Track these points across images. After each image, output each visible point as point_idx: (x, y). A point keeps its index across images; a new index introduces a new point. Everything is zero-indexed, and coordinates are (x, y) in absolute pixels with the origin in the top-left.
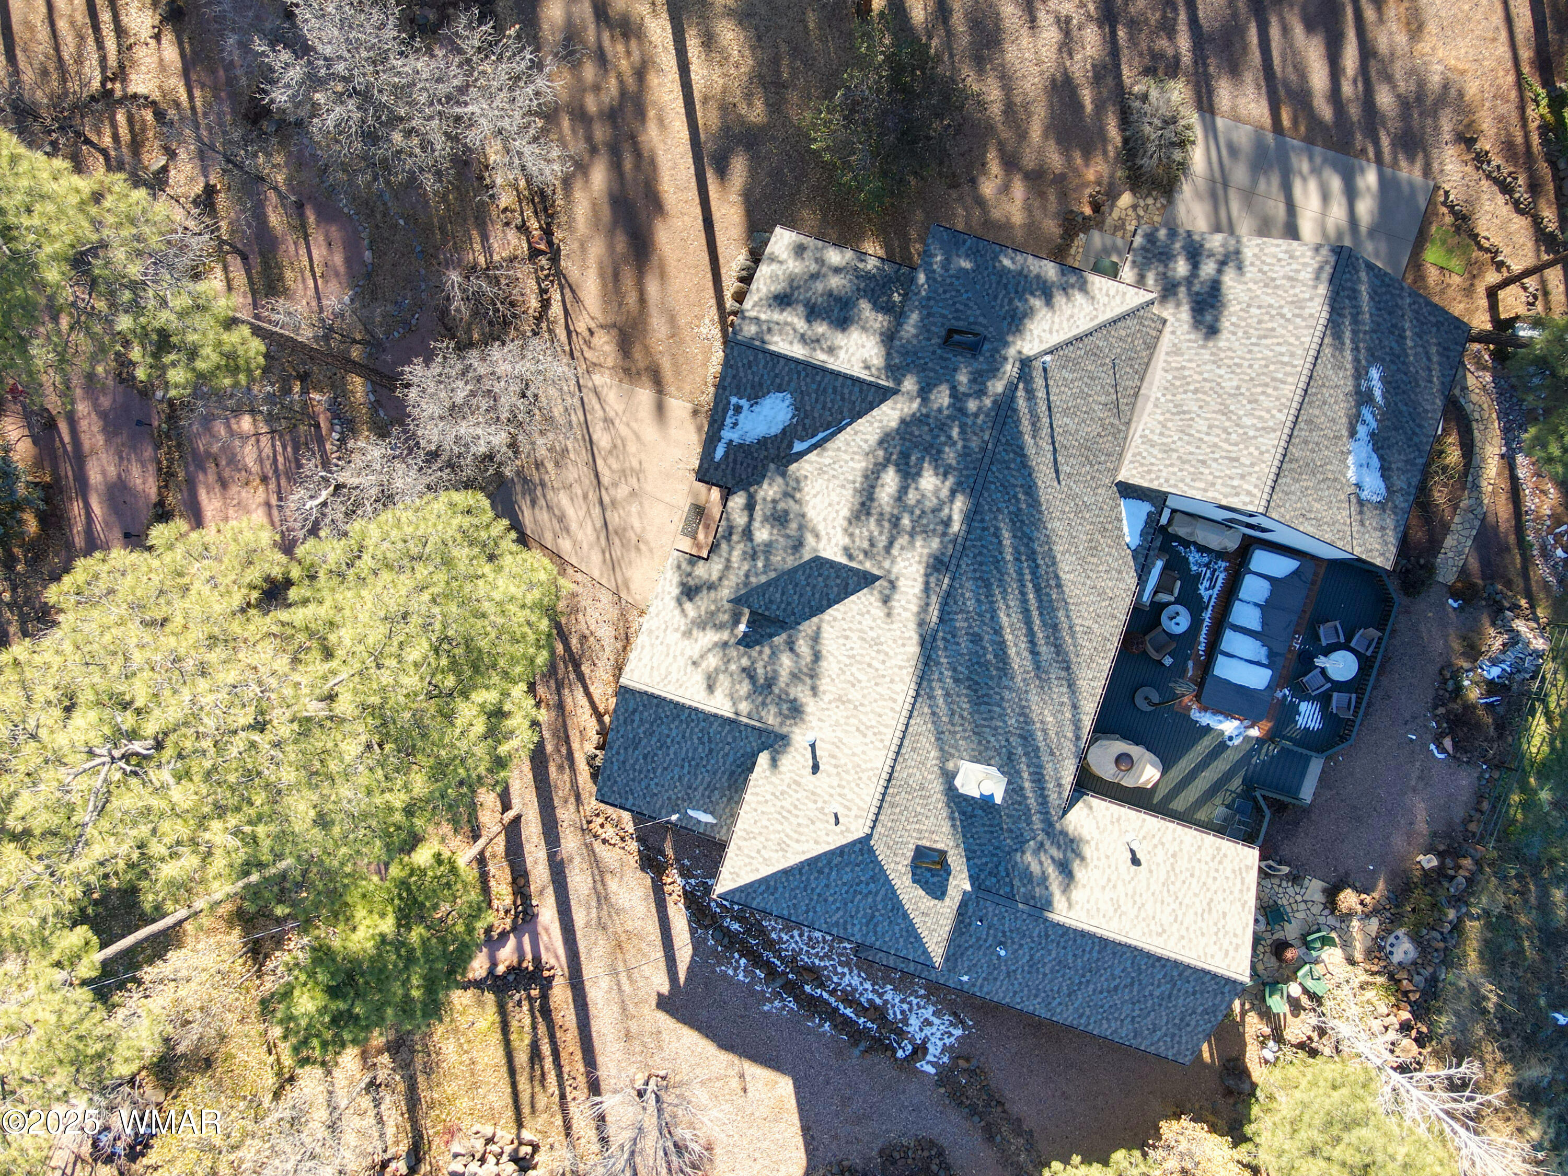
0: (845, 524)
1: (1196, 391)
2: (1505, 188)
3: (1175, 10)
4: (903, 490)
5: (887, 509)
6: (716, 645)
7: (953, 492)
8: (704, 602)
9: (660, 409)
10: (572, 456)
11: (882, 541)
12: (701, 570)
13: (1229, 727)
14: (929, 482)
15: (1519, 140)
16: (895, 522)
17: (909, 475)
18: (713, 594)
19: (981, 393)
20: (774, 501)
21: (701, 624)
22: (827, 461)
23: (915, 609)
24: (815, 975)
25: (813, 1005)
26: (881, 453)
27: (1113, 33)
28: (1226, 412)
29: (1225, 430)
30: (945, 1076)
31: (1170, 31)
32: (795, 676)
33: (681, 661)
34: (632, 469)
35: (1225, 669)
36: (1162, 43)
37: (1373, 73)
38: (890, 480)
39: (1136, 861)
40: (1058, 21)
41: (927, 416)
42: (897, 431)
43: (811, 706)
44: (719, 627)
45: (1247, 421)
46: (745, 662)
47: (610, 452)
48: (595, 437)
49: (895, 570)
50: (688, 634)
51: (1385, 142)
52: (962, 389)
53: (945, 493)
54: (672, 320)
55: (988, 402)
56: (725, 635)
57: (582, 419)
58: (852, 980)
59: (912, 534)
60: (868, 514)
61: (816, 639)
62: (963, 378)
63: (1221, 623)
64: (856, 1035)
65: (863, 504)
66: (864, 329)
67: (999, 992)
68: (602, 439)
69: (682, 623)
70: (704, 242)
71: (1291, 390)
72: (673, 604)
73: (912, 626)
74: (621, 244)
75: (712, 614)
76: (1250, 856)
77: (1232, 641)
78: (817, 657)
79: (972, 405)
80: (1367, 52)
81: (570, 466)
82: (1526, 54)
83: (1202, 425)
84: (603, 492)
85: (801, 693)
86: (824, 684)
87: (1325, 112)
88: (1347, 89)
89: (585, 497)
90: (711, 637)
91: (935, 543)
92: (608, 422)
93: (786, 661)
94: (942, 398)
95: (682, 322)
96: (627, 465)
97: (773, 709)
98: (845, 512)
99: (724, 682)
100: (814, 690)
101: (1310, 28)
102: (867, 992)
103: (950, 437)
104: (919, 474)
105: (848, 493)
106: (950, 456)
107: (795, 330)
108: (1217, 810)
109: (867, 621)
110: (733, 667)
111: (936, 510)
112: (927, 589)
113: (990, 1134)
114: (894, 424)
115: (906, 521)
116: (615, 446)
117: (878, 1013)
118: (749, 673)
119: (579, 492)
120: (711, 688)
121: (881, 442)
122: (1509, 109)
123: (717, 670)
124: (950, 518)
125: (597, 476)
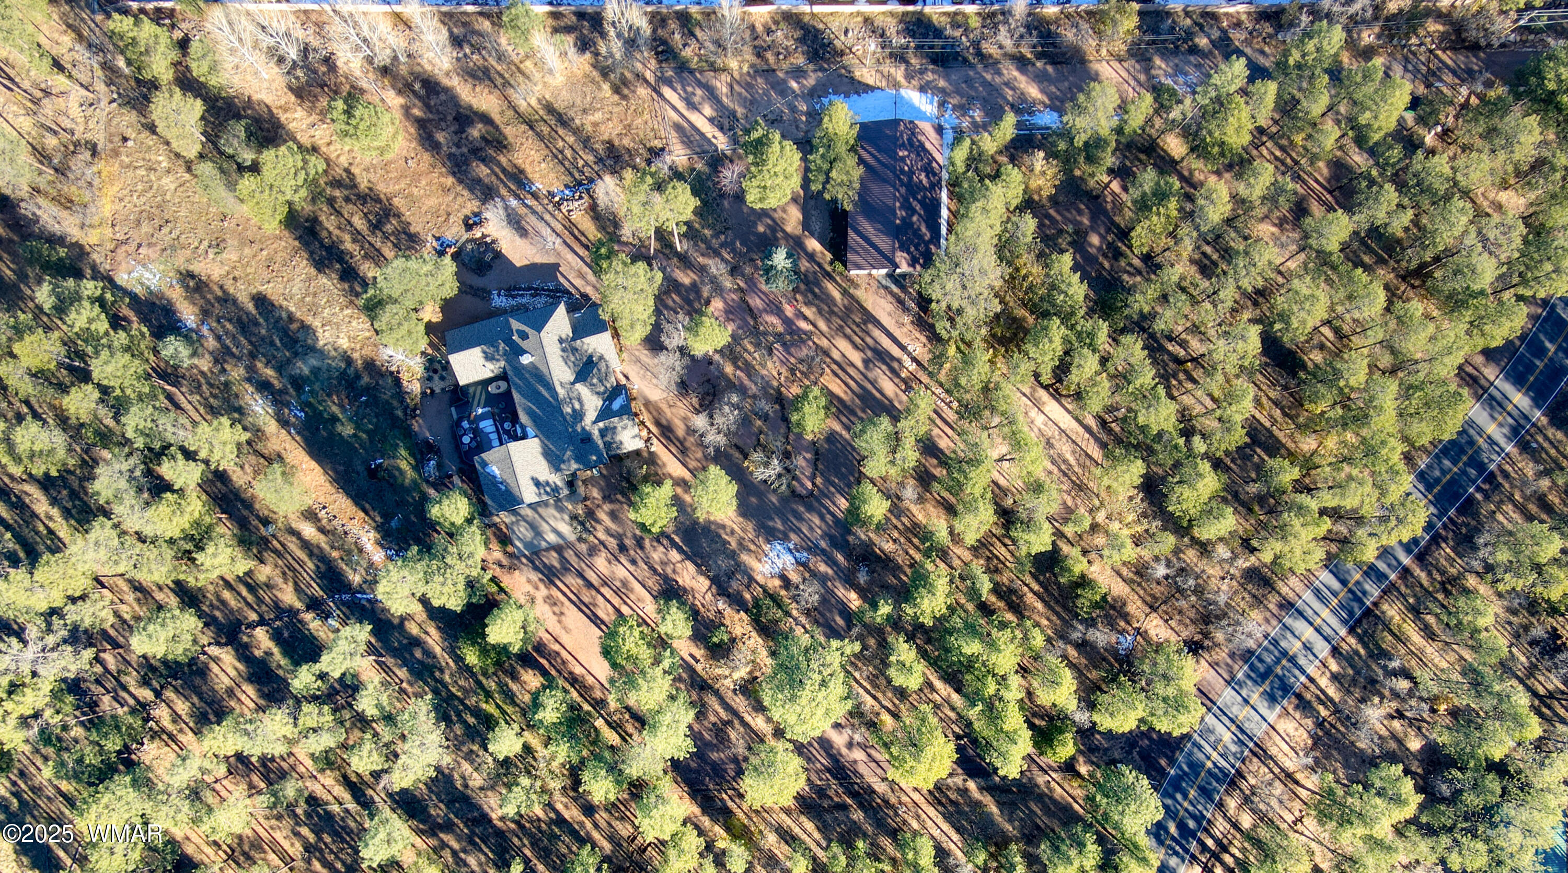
0: (581, 392)
4: (573, 406)
5: (574, 400)
11: (571, 393)
13: (480, 411)
14: (569, 410)
16: (571, 398)
17: (574, 410)
20: (601, 390)
22: (596, 405)
23: (557, 386)
24: (533, 296)
25: (529, 289)
26: (584, 412)
30: (490, 293)
35: (490, 422)
49: (565, 390)
53: (562, 410)
58: (524, 300)
59: (565, 397)
60: (577, 397)
61: (574, 367)
63: (498, 431)
64: (515, 289)
65: (580, 399)
67: (493, 320)
71: (517, 471)
73: (556, 383)
74: (664, 422)
76: (461, 383)
77: (493, 429)
91: (558, 399)
98: (583, 395)
102: (519, 300)
105: (586, 400)
108: (471, 390)
109: (565, 378)
111: (562, 405)
112: (557, 391)
113: (471, 287)
114: (585, 418)
115: (568, 400)
117: (514, 297)
121: (586, 414)
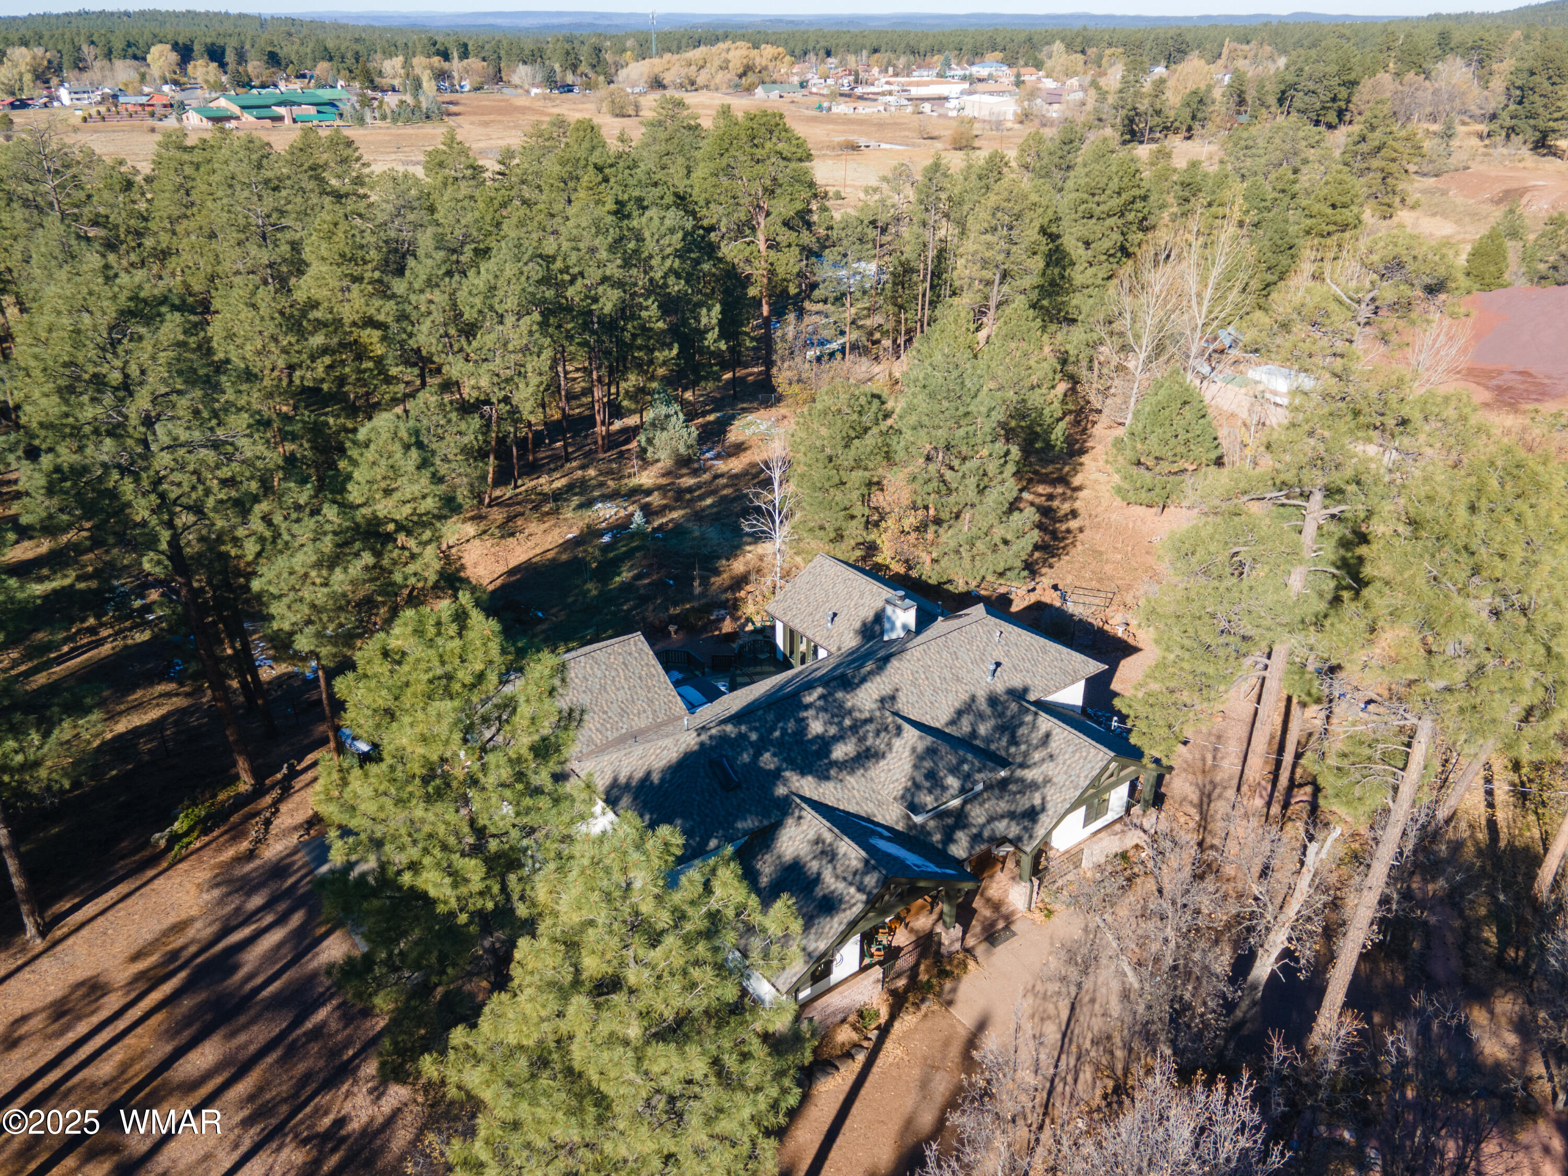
0: (889, 756)
1: (605, 712)
2: (268, 823)
3: (295, 1041)
4: (837, 739)
5: (854, 740)
6: (1028, 767)
7: (807, 707)
8: (1024, 803)
9: (982, 1026)
10: (1090, 1036)
11: (871, 727)
12: (1014, 830)
15: (226, 837)
16: (854, 728)
18: (1013, 808)
19: (742, 737)
20: (930, 792)
21: (1034, 786)
22: (871, 805)
23: (878, 679)
26: (833, 772)
27: (355, 1056)
28: (603, 688)
29: (613, 681)
31: (318, 1032)
32: (981, 716)
33: (1060, 759)
34: (1036, 995)
36: (333, 1025)
37: (241, 919)
38: (841, 751)
39: (835, 615)
40: (378, 1098)
41: (784, 760)
42: (810, 773)
43: (981, 695)
44: (1022, 780)
45: (599, 674)
46: (1013, 750)
47: (1049, 1018)
48: (1059, 1036)
49: (874, 706)
50: (1047, 781)
51: (290, 881)
52: (751, 751)
53: (811, 712)
54: (924, 1084)
55: (743, 728)
56: (1019, 773)
57: (1064, 1057)
59: (850, 712)
60: (868, 749)
61: (953, 722)
62: (746, 757)
65: (867, 757)
66: (779, 857)
68: (1052, 1033)
69: (1049, 791)
70: (848, 1122)
72: (1049, 806)
73: (887, 672)
75: (1019, 792)
78: (960, 713)
79: (754, 736)
80: (226, 931)
81: (1096, 1029)
82: (151, 873)
83: (621, 695)
84: (1073, 994)
85: (983, 705)
86: (965, 697)
87: (297, 919)
88: (269, 919)
89: (1093, 1001)
90: (1029, 775)
91: (840, 695)
92: (1038, 1038)
93: (983, 729)
94: (768, 760)
95: (916, 1072)
96: (1038, 1001)
97: (1009, 713)
98: (882, 763)
99: (1036, 737)
100: (973, 698)
101: (236, 967)
103: (782, 735)
104: (817, 736)
105: (872, 773)
106: (791, 726)
107: (835, 868)
109: (912, 699)
110: (1023, 747)
111: (825, 710)
112: (863, 680)
114: (810, 778)
115: (847, 722)
116: (1042, 1019)
118: (1014, 741)
119: (1097, 1006)
120: (1048, 735)
121: (827, 778)
122: (206, 854)
123: (1037, 748)
124: (819, 698)
125: (1073, 1008)
